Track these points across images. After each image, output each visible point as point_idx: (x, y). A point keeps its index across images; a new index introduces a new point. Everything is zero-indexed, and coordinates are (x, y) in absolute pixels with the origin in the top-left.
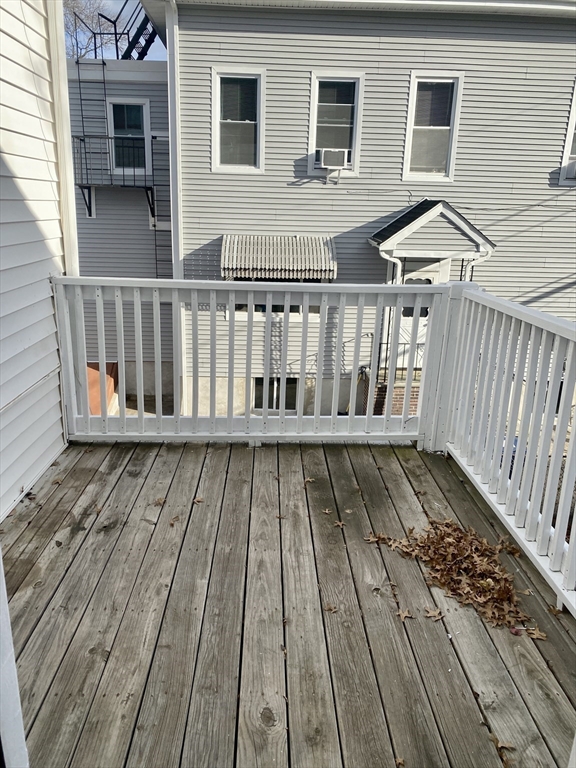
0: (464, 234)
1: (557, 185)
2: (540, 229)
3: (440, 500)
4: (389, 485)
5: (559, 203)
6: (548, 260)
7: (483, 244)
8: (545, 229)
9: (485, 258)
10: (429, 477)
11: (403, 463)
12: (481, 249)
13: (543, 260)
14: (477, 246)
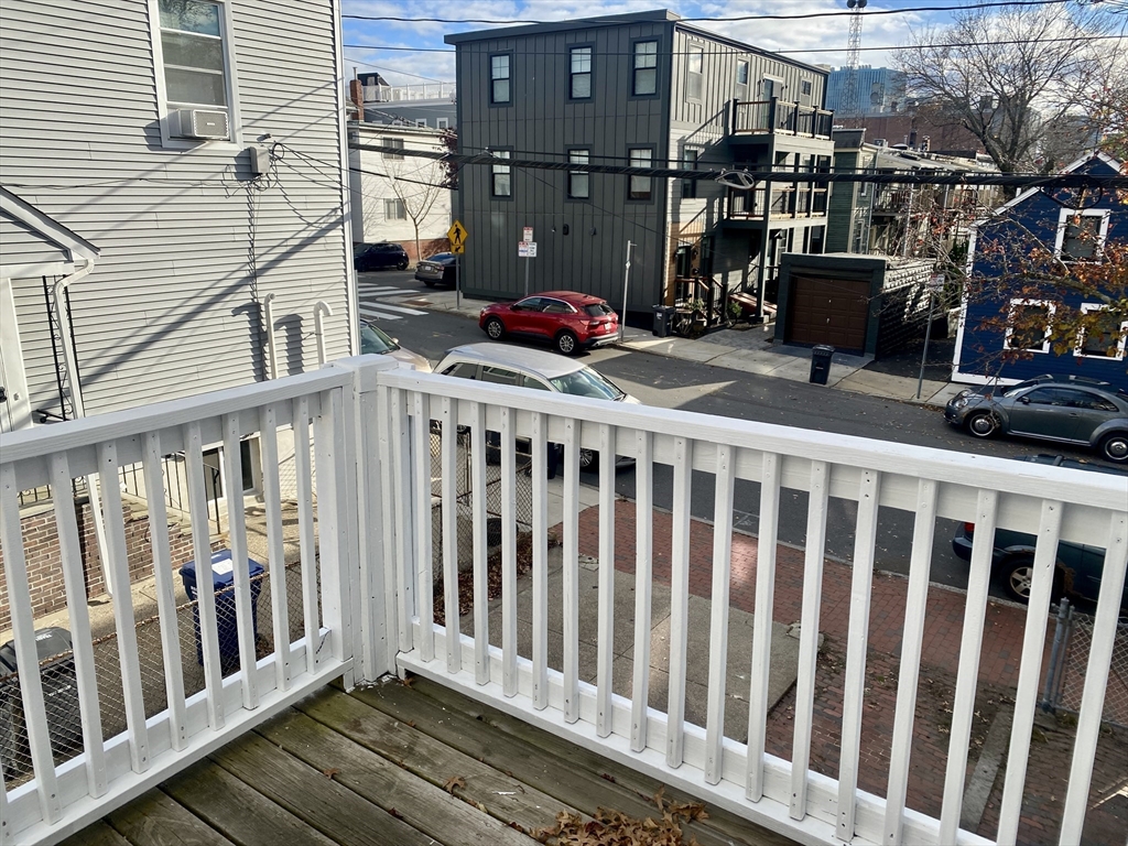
0: (35, 232)
1: (160, 147)
2: (153, 217)
3: (497, 780)
4: (390, 804)
5: (170, 176)
6: (176, 264)
7: (76, 248)
8: (160, 217)
9: (85, 272)
10: (426, 740)
11: (357, 736)
12: (75, 256)
13: (169, 265)
14: (66, 252)
